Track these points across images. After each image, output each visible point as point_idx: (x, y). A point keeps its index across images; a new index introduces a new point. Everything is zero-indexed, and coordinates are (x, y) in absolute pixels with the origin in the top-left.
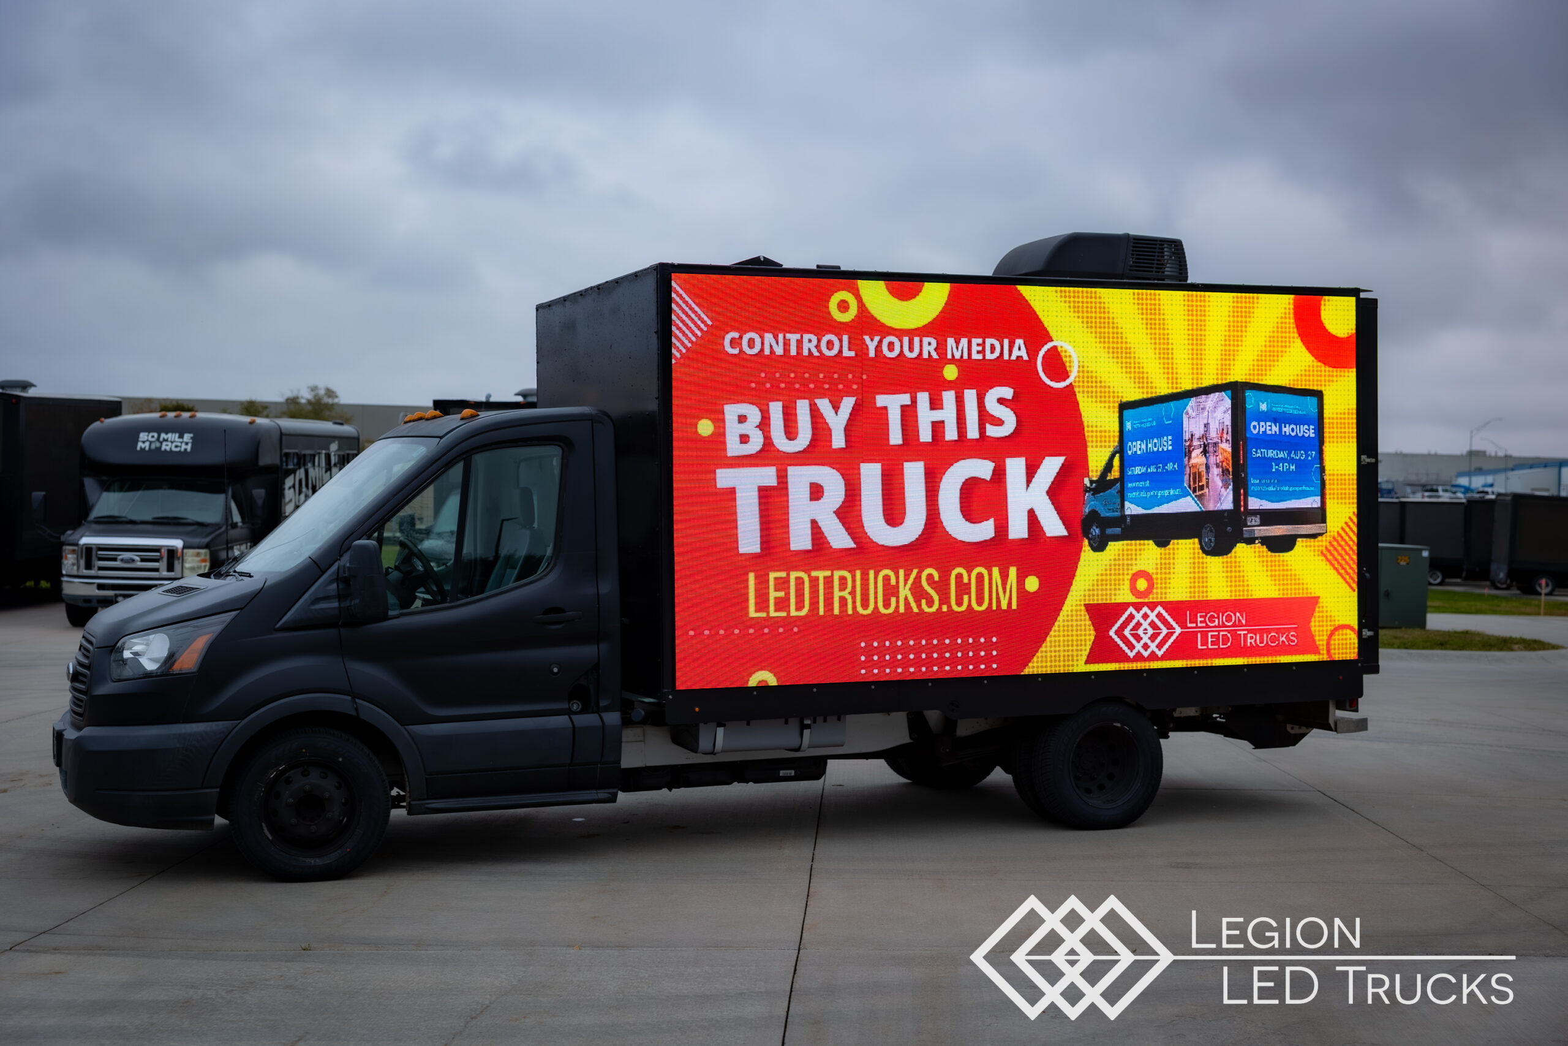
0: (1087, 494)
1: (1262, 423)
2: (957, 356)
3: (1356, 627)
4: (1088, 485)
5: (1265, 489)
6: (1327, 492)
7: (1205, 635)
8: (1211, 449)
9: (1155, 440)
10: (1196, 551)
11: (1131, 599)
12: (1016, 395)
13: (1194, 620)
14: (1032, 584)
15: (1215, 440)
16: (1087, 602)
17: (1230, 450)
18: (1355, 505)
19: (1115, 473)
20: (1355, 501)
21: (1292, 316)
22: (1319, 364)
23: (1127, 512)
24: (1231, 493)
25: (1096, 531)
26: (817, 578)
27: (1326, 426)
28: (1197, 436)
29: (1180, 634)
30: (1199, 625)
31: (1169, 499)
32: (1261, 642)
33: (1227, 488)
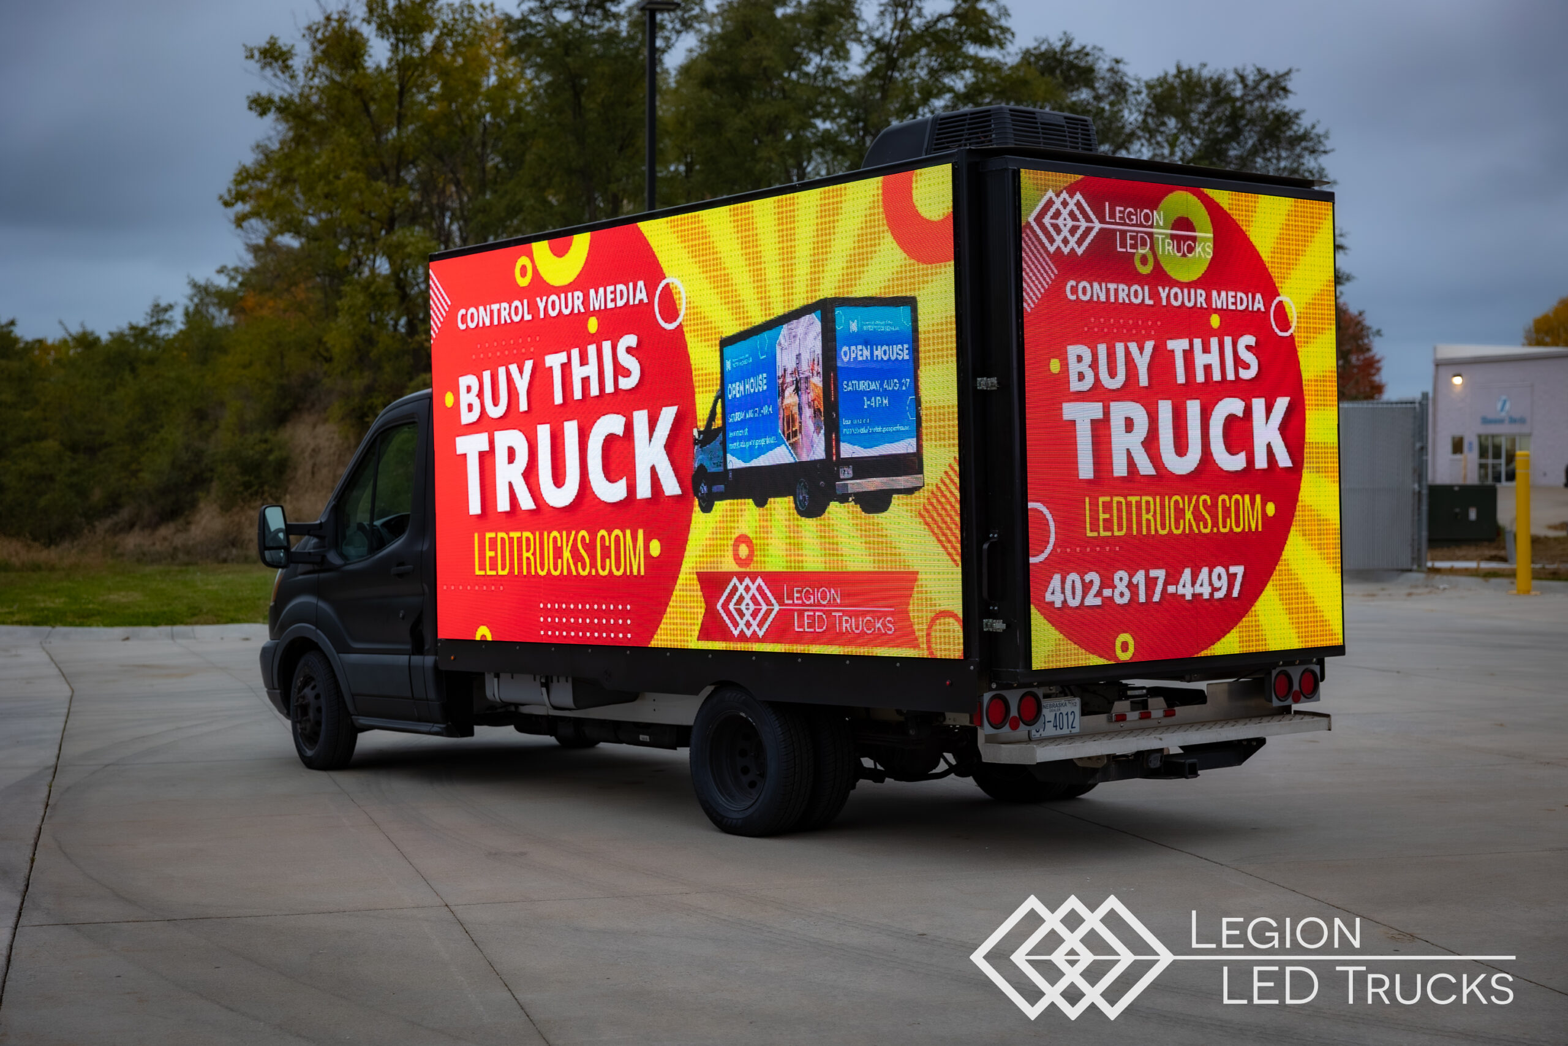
0: (696, 447)
1: (853, 348)
2: (597, 308)
3: (961, 615)
4: (697, 437)
5: (857, 431)
6: (924, 431)
7: (801, 614)
8: (803, 386)
9: (752, 380)
10: (791, 511)
11: (733, 567)
12: (639, 343)
13: (791, 597)
14: (655, 548)
15: (807, 374)
16: (699, 570)
17: (820, 385)
18: (956, 449)
19: (718, 423)
20: (956, 442)
21: (881, 203)
22: (912, 261)
23: (730, 467)
24: (823, 438)
25: (704, 489)
26: (513, 538)
27: (922, 342)
28: (789, 371)
29: (778, 612)
30: (796, 602)
31: (763, 450)
32: (857, 628)
33: (818, 433)
